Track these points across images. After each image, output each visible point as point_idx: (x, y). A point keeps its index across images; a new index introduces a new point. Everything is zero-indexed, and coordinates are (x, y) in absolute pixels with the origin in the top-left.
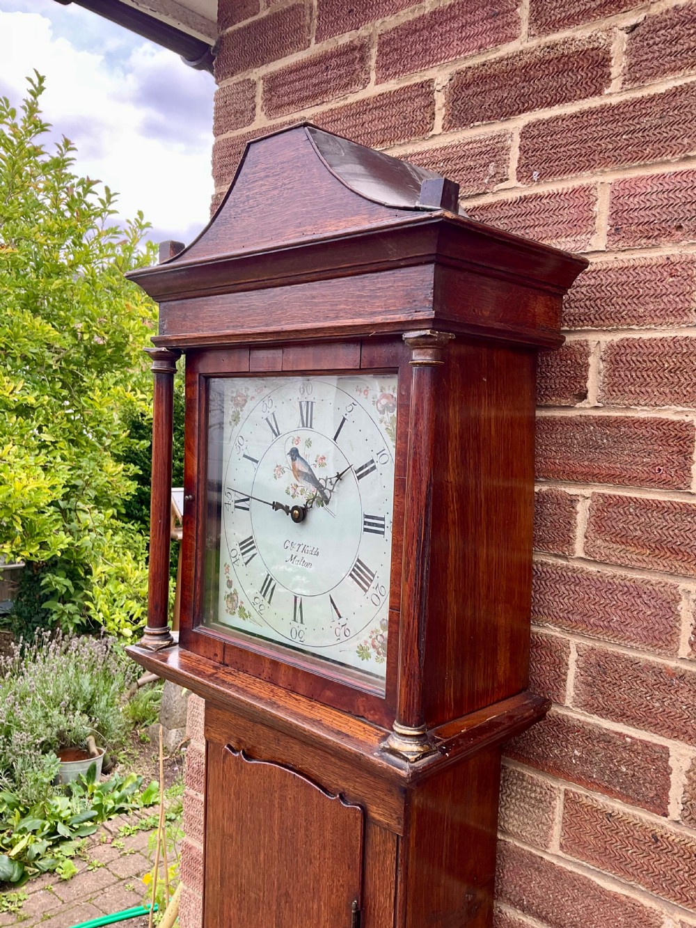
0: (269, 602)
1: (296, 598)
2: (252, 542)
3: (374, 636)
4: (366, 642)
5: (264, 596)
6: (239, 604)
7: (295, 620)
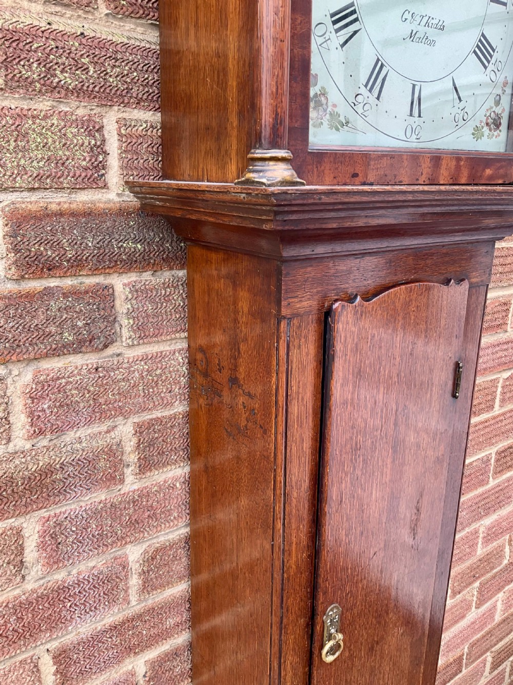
0: (378, 98)
1: (414, 86)
2: (354, 12)
3: (488, 114)
4: (481, 122)
5: (370, 91)
6: (329, 109)
7: (411, 115)
